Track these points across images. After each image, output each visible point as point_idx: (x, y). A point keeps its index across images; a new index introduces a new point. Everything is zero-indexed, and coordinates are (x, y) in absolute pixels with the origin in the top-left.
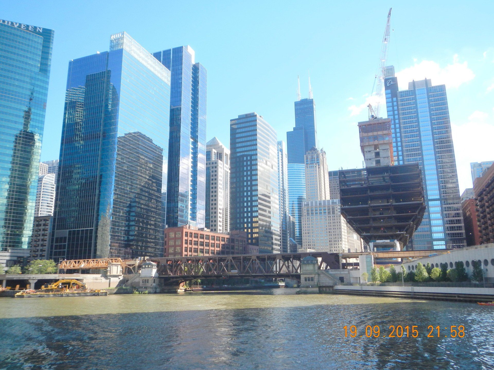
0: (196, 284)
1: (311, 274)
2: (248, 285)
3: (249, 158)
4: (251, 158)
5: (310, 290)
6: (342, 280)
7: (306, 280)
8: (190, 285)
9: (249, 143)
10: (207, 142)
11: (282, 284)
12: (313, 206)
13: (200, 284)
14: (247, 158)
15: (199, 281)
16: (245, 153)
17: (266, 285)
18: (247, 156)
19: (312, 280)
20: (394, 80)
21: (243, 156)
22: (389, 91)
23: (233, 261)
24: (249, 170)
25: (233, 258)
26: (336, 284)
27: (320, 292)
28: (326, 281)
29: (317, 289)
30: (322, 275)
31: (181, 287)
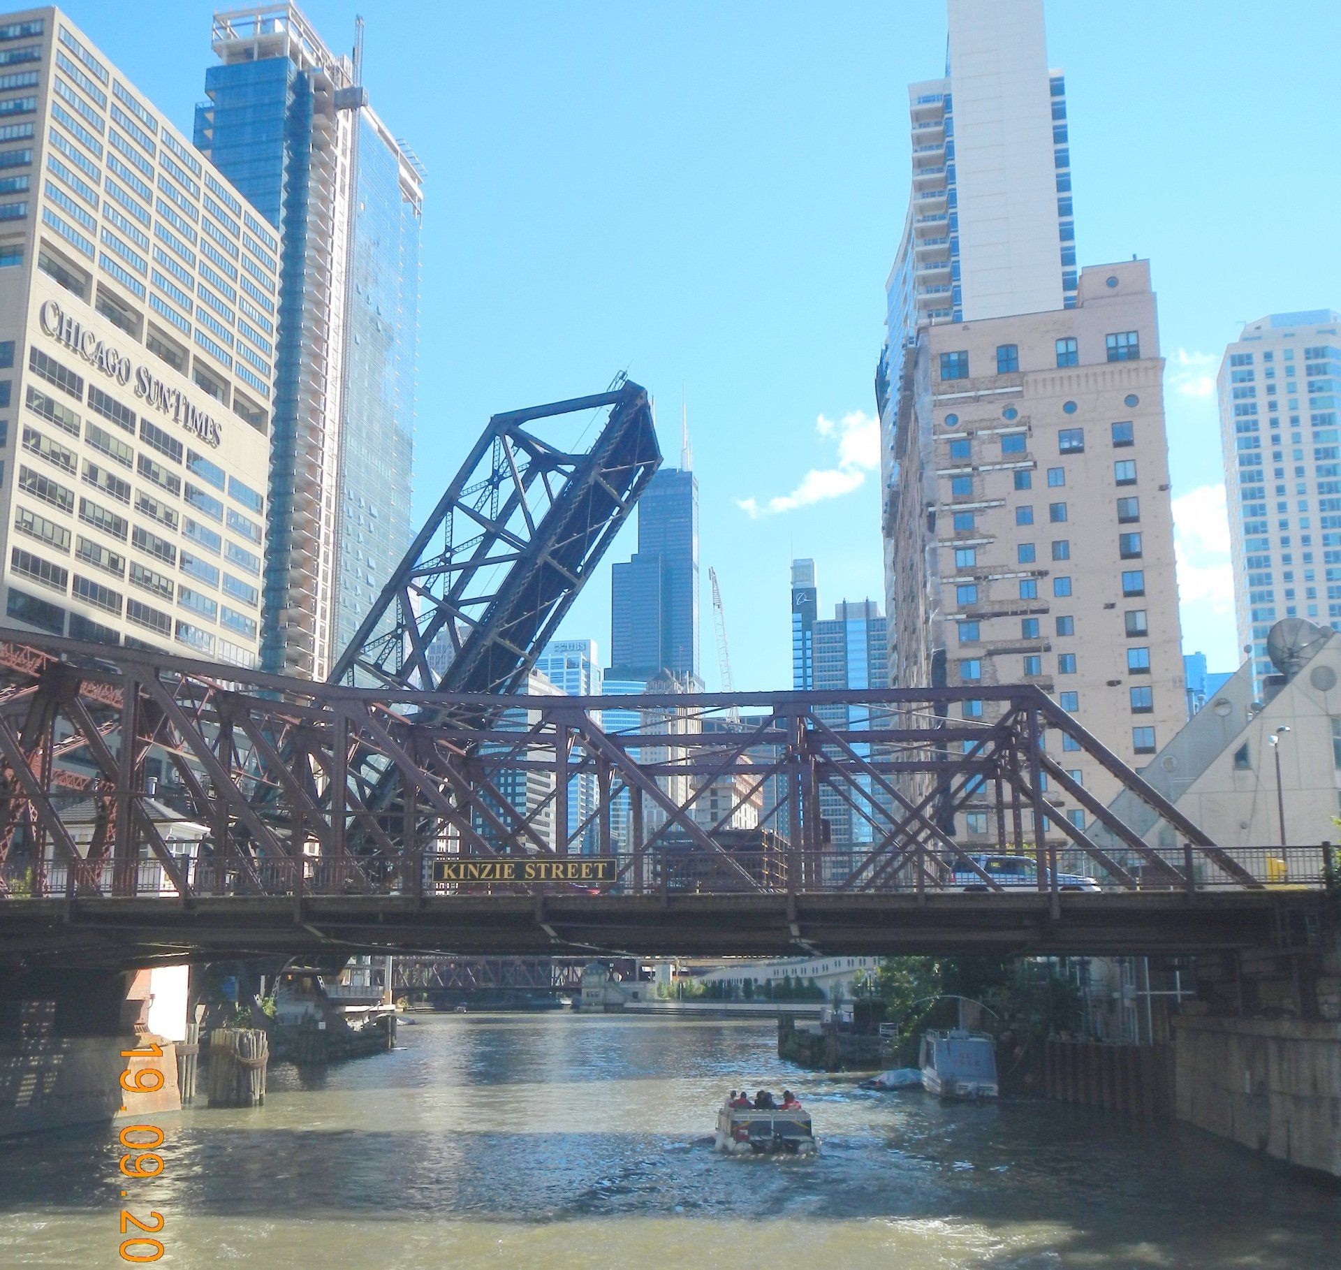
0: (419, 999)
1: (595, 987)
2: (503, 1003)
5: (593, 1008)
6: (635, 996)
7: (588, 995)
8: (410, 1002)
11: (567, 1002)
12: (652, 821)
13: (426, 1001)
15: (425, 995)
17: (536, 1003)
19: (597, 996)
20: (811, 593)
22: (799, 616)
23: (487, 967)
25: (487, 962)
26: (625, 1001)
27: (606, 1011)
28: (614, 997)
29: (601, 1008)
30: (610, 990)
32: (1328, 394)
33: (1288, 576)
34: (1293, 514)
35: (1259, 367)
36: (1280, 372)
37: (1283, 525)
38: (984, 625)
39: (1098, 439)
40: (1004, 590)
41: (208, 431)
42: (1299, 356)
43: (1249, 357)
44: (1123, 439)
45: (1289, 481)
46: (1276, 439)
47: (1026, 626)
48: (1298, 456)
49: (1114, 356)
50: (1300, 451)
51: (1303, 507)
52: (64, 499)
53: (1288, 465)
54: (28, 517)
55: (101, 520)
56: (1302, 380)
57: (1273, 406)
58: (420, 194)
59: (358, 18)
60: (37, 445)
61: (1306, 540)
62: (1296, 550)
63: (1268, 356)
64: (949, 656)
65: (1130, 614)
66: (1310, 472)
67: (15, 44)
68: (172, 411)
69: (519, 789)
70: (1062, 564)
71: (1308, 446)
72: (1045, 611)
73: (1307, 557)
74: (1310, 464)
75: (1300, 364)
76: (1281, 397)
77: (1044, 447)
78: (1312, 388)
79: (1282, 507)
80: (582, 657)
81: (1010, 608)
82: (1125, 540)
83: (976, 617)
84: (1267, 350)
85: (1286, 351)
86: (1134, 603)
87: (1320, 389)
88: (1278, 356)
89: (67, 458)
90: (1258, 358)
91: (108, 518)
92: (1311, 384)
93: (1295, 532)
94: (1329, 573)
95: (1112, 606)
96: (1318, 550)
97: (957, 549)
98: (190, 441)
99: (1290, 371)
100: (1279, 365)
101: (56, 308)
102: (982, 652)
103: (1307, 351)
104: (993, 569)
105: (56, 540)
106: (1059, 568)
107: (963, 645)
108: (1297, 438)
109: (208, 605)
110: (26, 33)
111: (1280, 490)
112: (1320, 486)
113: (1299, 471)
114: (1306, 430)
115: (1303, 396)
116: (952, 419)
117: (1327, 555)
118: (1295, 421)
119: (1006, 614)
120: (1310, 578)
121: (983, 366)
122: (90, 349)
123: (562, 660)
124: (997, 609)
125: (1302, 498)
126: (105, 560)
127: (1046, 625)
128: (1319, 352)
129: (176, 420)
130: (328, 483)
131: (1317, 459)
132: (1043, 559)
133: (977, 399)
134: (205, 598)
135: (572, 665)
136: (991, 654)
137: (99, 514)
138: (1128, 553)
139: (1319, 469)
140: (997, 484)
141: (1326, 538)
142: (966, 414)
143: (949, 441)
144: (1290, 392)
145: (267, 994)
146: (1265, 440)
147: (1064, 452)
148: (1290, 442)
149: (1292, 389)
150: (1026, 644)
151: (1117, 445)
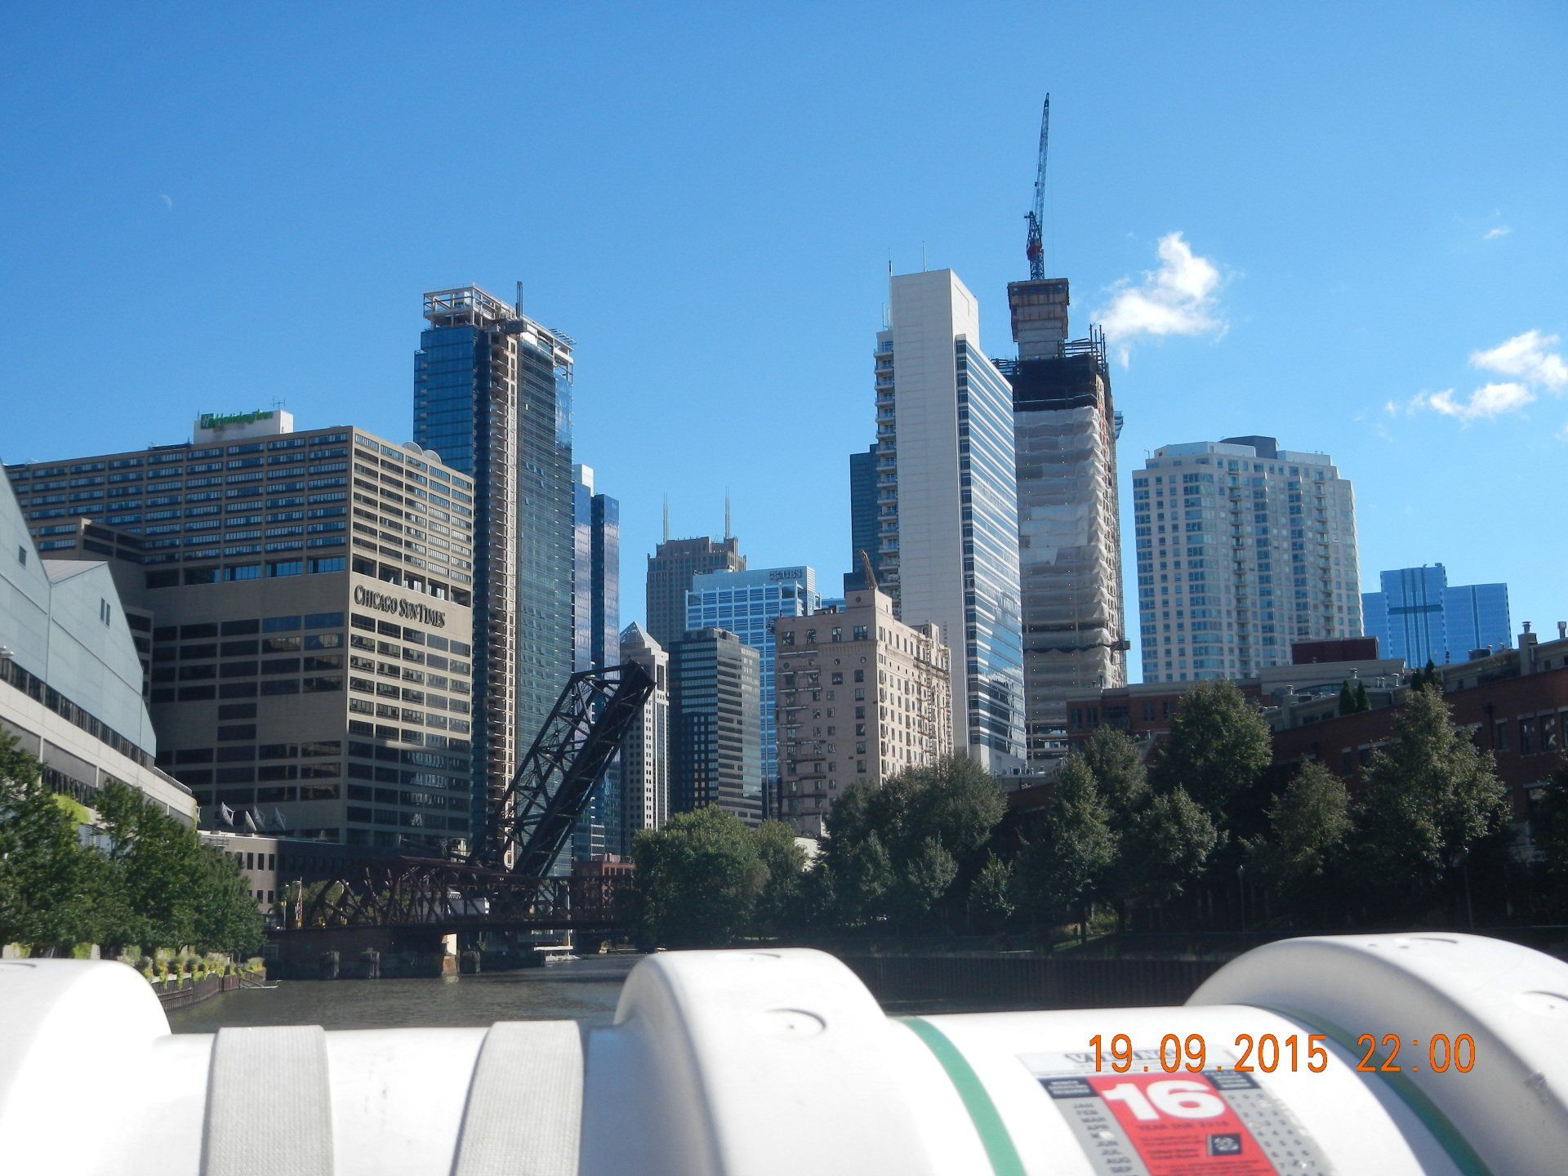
3: (703, 719)
4: (706, 719)
8: (614, 944)
9: (703, 691)
10: (621, 631)
14: (699, 719)
16: (696, 710)
18: (699, 715)
21: (693, 714)
24: (702, 743)
31: (603, 948)
32: (1197, 508)
33: (1168, 640)
34: (1172, 597)
35: (1152, 489)
36: (1166, 492)
37: (1166, 603)
38: (798, 766)
39: (848, 678)
40: (807, 749)
41: (437, 619)
42: (1180, 479)
43: (1146, 480)
44: (859, 677)
45: (1170, 572)
46: (1162, 541)
47: (816, 765)
48: (1177, 554)
49: (856, 637)
50: (1178, 550)
51: (1178, 591)
52: (369, 687)
53: (1170, 560)
54: (354, 702)
55: (386, 692)
56: (1181, 497)
57: (1161, 516)
58: (571, 360)
59: (519, 284)
60: (356, 664)
61: (1180, 614)
62: (1173, 621)
63: (1159, 480)
64: (784, 780)
65: (859, 762)
66: (1184, 565)
67: (333, 446)
68: (418, 616)
69: (711, 747)
70: (831, 737)
71: (1183, 547)
72: (824, 760)
73: (1181, 626)
74: (1184, 559)
75: (1180, 486)
76: (1167, 511)
77: (826, 680)
78: (1188, 503)
79: (1165, 590)
80: (798, 585)
81: (809, 758)
82: (859, 727)
83: (795, 762)
84: (1158, 476)
85: (1170, 477)
86: (861, 757)
87: (1193, 505)
88: (1165, 480)
89: (370, 664)
90: (1152, 481)
91: (390, 689)
92: (1187, 501)
93: (1173, 609)
94: (1195, 637)
95: (852, 758)
96: (1187, 621)
97: (788, 728)
98: (428, 629)
99: (1173, 491)
100: (1166, 487)
101: (361, 588)
102: (797, 778)
103: (1185, 477)
104: (803, 739)
105: (368, 710)
106: (830, 739)
107: (789, 775)
108: (1176, 541)
109: (442, 720)
110: (338, 441)
111: (1164, 578)
112: (1191, 575)
113: (1177, 564)
114: (1182, 535)
115: (1181, 510)
116: (787, 666)
117: (1193, 624)
118: (1175, 528)
119: (807, 760)
120: (1181, 641)
121: (800, 640)
122: (378, 601)
123: (777, 589)
124: (804, 758)
125: (1178, 584)
126: (390, 713)
127: (825, 766)
128: (1194, 477)
129: (421, 621)
130: (510, 607)
131: (1189, 555)
132: (824, 735)
133: (799, 656)
134: (440, 717)
135: (788, 593)
136: (801, 779)
137: (386, 689)
138: (859, 734)
139: (1190, 562)
140: (806, 698)
141: (1193, 612)
142: (793, 663)
143: (786, 676)
144: (1172, 507)
145: (483, 941)
146: (1155, 542)
147: (834, 683)
148: (1172, 543)
149: (1174, 506)
150: (815, 775)
151: (856, 681)
